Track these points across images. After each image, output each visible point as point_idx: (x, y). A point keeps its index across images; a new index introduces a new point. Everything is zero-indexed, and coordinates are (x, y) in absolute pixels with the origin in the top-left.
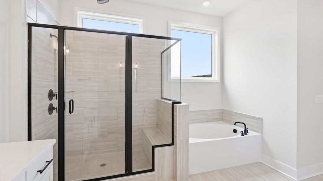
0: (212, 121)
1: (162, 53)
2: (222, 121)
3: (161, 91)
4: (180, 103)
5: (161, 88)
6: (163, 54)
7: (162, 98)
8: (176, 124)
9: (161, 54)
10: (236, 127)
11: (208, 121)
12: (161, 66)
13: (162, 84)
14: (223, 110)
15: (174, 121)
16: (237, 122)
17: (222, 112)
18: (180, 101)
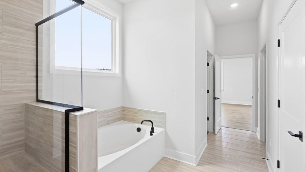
0: (112, 123)
1: (37, 25)
2: (123, 120)
3: (35, 88)
4: (81, 109)
5: (35, 84)
6: (39, 27)
7: (38, 101)
8: (76, 148)
9: (35, 26)
10: (140, 126)
11: (108, 123)
12: (35, 47)
13: (37, 76)
14: (124, 107)
15: (70, 143)
16: (144, 120)
17: (123, 110)
18: (81, 106)
